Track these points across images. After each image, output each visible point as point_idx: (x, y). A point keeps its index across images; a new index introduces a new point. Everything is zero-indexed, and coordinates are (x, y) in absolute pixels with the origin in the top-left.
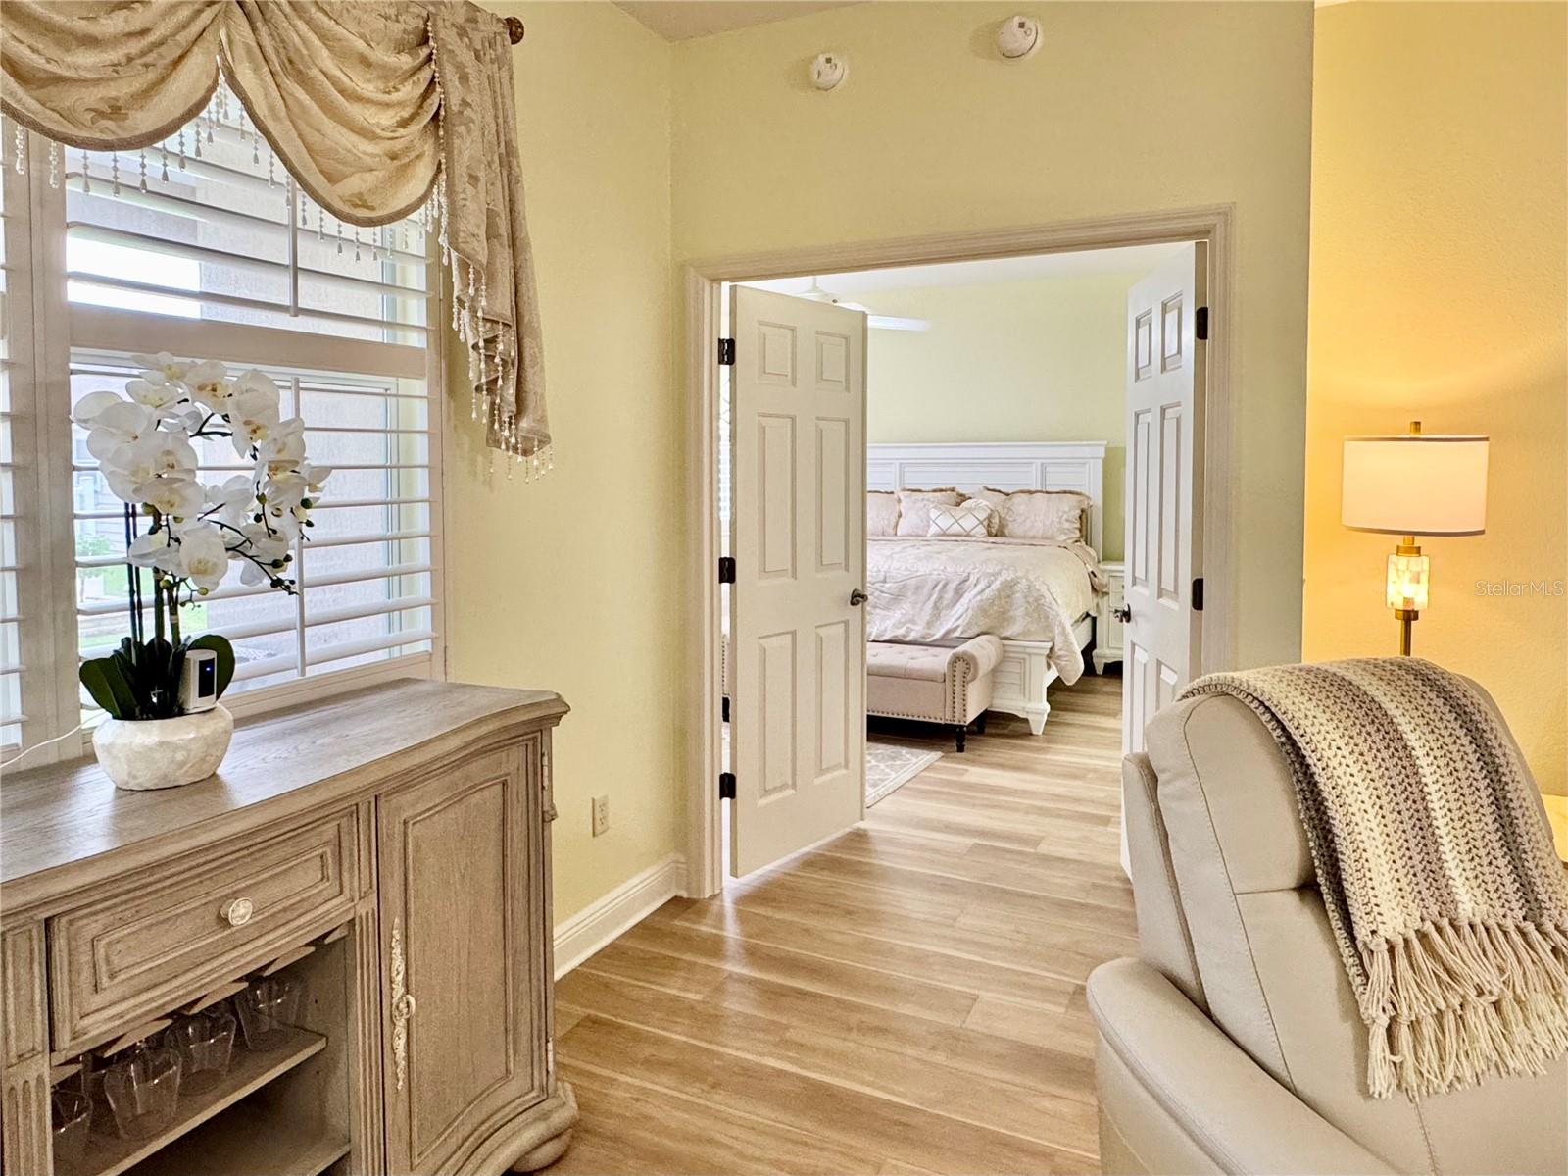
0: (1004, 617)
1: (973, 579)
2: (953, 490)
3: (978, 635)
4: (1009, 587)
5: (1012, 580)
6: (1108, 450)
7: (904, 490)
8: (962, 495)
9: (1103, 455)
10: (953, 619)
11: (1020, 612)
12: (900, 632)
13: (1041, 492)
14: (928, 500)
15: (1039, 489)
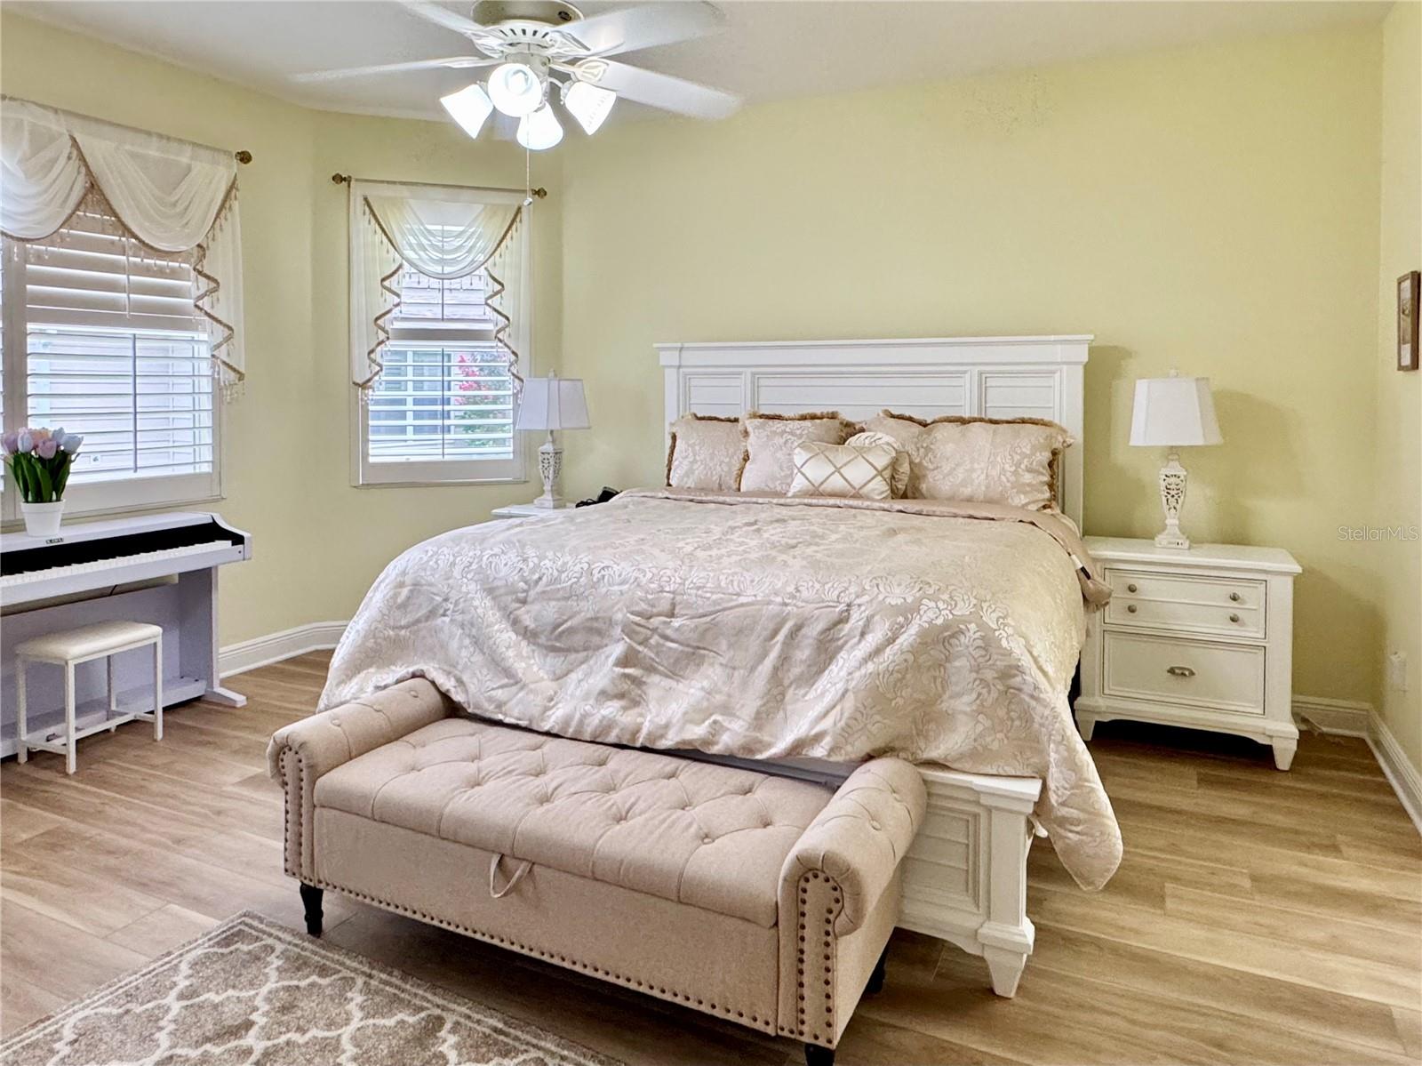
0: (928, 717)
1: (856, 618)
2: (833, 416)
3: (869, 757)
4: (940, 641)
5: (946, 627)
6: (1092, 351)
7: (754, 416)
8: (848, 425)
9: (1086, 359)
10: (813, 714)
11: (964, 704)
12: (695, 733)
13: (981, 420)
14: (792, 433)
15: (976, 415)
